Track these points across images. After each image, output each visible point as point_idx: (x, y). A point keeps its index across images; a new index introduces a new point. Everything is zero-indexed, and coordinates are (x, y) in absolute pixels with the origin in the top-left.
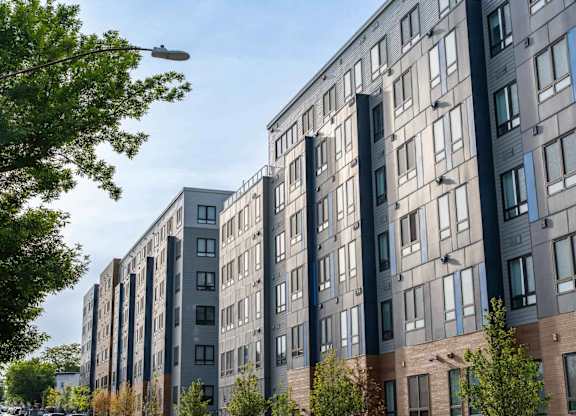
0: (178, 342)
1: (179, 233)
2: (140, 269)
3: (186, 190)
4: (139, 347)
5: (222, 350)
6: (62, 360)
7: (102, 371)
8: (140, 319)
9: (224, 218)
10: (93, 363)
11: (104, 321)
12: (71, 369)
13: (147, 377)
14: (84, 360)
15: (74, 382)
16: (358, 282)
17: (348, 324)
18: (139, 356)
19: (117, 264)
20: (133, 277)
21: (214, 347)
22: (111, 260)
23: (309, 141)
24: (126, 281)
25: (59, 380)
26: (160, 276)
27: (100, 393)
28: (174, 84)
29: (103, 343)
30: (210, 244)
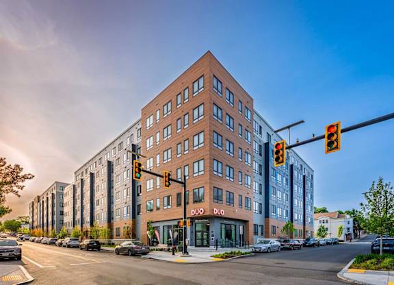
0: (55, 219)
1: (55, 192)
2: (45, 199)
3: (56, 182)
4: (45, 219)
5: (64, 222)
6: (24, 220)
7: (35, 224)
8: (45, 212)
9: (65, 192)
10: (33, 221)
11: (35, 211)
12: (27, 223)
13: (47, 226)
14: (31, 221)
15: (27, 227)
16: (89, 211)
17: (87, 218)
18: (45, 221)
19: (39, 197)
20: (47, 198)
21: (63, 221)
22: (36, 196)
23: (82, 179)
24: (41, 202)
25: (22, 226)
26: (50, 202)
27: (35, 230)
28: (30, 176)
29: (35, 217)
30: (61, 196)
